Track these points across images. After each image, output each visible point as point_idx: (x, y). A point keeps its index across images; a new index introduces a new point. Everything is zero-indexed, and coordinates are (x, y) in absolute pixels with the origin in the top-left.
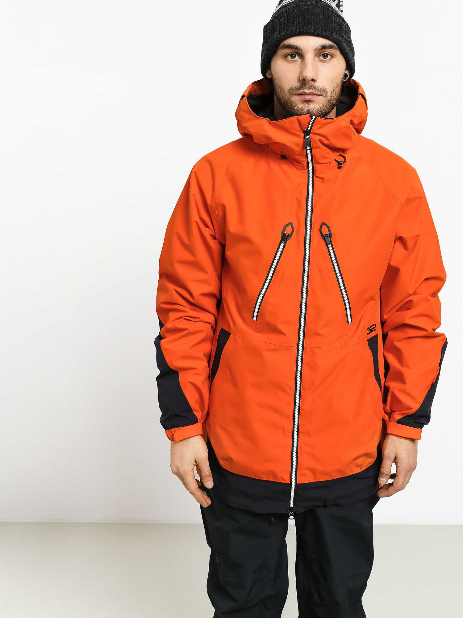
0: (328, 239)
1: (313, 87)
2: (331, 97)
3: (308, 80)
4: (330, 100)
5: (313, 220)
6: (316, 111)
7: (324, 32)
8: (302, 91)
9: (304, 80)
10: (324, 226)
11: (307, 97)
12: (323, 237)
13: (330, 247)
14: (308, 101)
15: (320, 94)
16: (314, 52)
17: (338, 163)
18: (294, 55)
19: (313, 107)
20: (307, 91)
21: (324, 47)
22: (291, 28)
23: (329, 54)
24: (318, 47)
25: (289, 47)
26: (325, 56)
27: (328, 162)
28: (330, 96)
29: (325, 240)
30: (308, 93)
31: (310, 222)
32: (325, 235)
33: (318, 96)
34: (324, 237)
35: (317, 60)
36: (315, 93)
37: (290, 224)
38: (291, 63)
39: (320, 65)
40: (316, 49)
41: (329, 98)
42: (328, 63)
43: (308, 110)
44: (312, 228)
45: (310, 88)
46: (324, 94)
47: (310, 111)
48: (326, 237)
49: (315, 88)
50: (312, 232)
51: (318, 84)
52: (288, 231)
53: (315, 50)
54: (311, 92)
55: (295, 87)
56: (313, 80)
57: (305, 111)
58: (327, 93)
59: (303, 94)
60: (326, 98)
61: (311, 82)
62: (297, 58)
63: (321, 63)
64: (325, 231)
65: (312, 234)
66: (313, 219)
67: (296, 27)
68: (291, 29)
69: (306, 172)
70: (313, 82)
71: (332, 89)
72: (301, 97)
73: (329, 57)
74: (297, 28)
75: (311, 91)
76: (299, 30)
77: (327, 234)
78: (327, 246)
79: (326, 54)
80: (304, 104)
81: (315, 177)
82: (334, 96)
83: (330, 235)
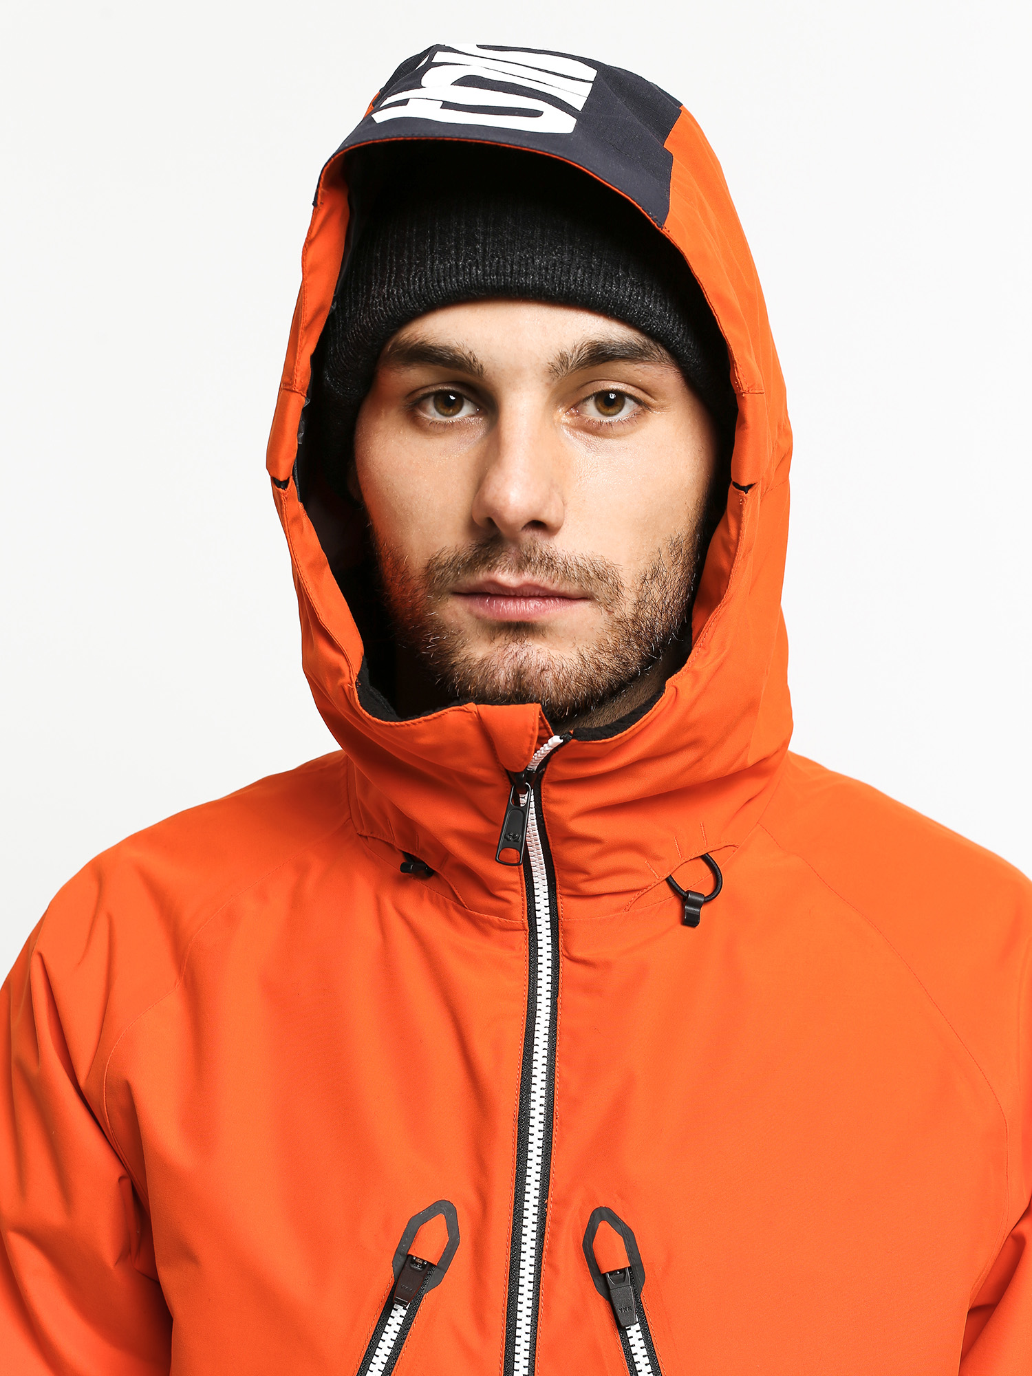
0: (622, 1293)
1: (536, 558)
2: (640, 604)
3: (511, 528)
4: (633, 622)
5: (551, 1192)
6: (556, 680)
7: (596, 284)
8: (482, 576)
9: (490, 522)
10: (604, 1227)
11: (513, 609)
12: (601, 1279)
13: (634, 1333)
14: (521, 629)
15: (581, 595)
16: (548, 380)
17: (683, 897)
18: (452, 398)
19: (543, 660)
20: (507, 577)
21: (599, 355)
22: (433, 262)
23: (630, 390)
24: (569, 353)
25: (426, 355)
26: (609, 402)
27: (628, 888)
28: (635, 599)
29: (609, 1297)
30: (514, 589)
31: (536, 1202)
32: (611, 1273)
33: (567, 603)
34: (604, 1281)
35: (565, 419)
36: (553, 587)
37: (444, 1208)
38: (439, 434)
39: (578, 447)
40: (558, 365)
41: (627, 609)
42: (619, 436)
43: (519, 674)
44: (547, 1229)
45: (523, 563)
46: (602, 590)
47: (527, 679)
48: (617, 1281)
49: (548, 563)
50: (545, 1253)
51: (567, 546)
52: (428, 1247)
53: (553, 371)
54: (528, 585)
55: (452, 555)
56: (538, 525)
57: (501, 676)
58: (617, 587)
59: (491, 589)
60: (610, 612)
61: (528, 536)
62: (467, 410)
63: (586, 436)
64: (614, 1256)
65: (544, 1259)
66: (551, 1186)
67: (457, 260)
68: (432, 270)
69: (522, 938)
70: (538, 536)
71: (643, 566)
72: (483, 605)
73: (629, 408)
74: (457, 265)
75: (527, 577)
76: (470, 273)
77: (622, 1271)
78: (622, 1329)
79: (613, 391)
80: (497, 643)
81: (564, 963)
82: (658, 596)
83: (634, 1273)
